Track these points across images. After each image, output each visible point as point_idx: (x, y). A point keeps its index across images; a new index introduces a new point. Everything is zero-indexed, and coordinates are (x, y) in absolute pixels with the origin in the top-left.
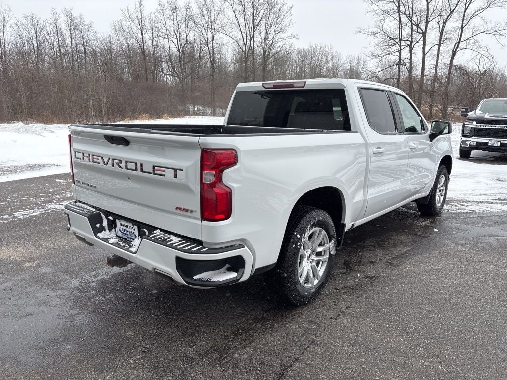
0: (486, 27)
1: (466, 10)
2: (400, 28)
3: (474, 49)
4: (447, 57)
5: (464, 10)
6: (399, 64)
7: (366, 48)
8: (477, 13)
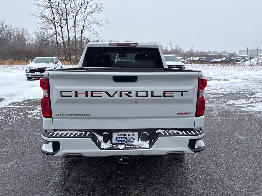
0: (94, 21)
1: (84, 11)
2: (53, 16)
3: (90, 30)
4: (79, 33)
5: (83, 12)
6: (56, 34)
7: (36, 24)
8: (89, 14)
